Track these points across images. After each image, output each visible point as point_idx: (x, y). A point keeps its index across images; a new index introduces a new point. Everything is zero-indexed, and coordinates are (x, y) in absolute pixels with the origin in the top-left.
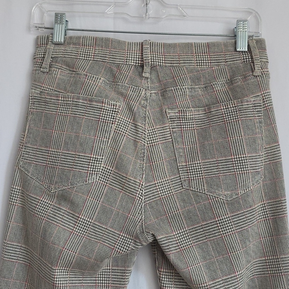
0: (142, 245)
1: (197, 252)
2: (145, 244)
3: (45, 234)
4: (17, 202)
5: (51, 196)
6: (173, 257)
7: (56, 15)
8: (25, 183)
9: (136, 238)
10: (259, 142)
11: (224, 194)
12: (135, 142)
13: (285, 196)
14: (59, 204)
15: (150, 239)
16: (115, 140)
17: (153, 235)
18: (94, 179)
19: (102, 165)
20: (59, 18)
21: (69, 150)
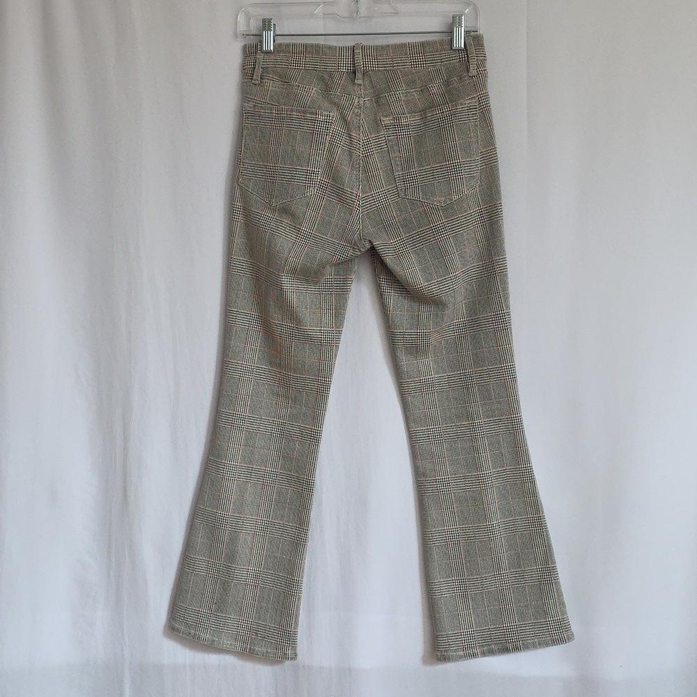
0: (360, 251)
1: (413, 257)
2: (363, 250)
3: (270, 245)
4: (240, 219)
5: (274, 210)
6: (389, 261)
7: (264, 21)
8: (245, 198)
9: (354, 245)
10: (474, 146)
11: (439, 200)
12: (350, 154)
13: (500, 199)
14: (281, 217)
15: (368, 246)
16: (331, 152)
17: (370, 242)
18: (312, 191)
19: (319, 178)
20: (266, 24)
21: (285, 164)
